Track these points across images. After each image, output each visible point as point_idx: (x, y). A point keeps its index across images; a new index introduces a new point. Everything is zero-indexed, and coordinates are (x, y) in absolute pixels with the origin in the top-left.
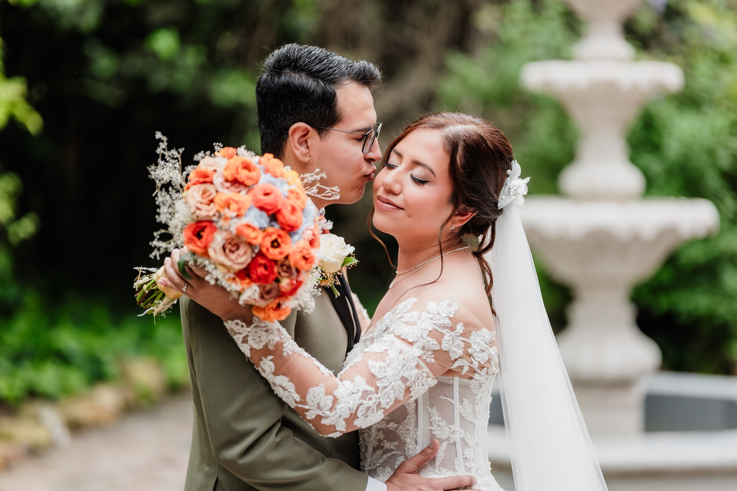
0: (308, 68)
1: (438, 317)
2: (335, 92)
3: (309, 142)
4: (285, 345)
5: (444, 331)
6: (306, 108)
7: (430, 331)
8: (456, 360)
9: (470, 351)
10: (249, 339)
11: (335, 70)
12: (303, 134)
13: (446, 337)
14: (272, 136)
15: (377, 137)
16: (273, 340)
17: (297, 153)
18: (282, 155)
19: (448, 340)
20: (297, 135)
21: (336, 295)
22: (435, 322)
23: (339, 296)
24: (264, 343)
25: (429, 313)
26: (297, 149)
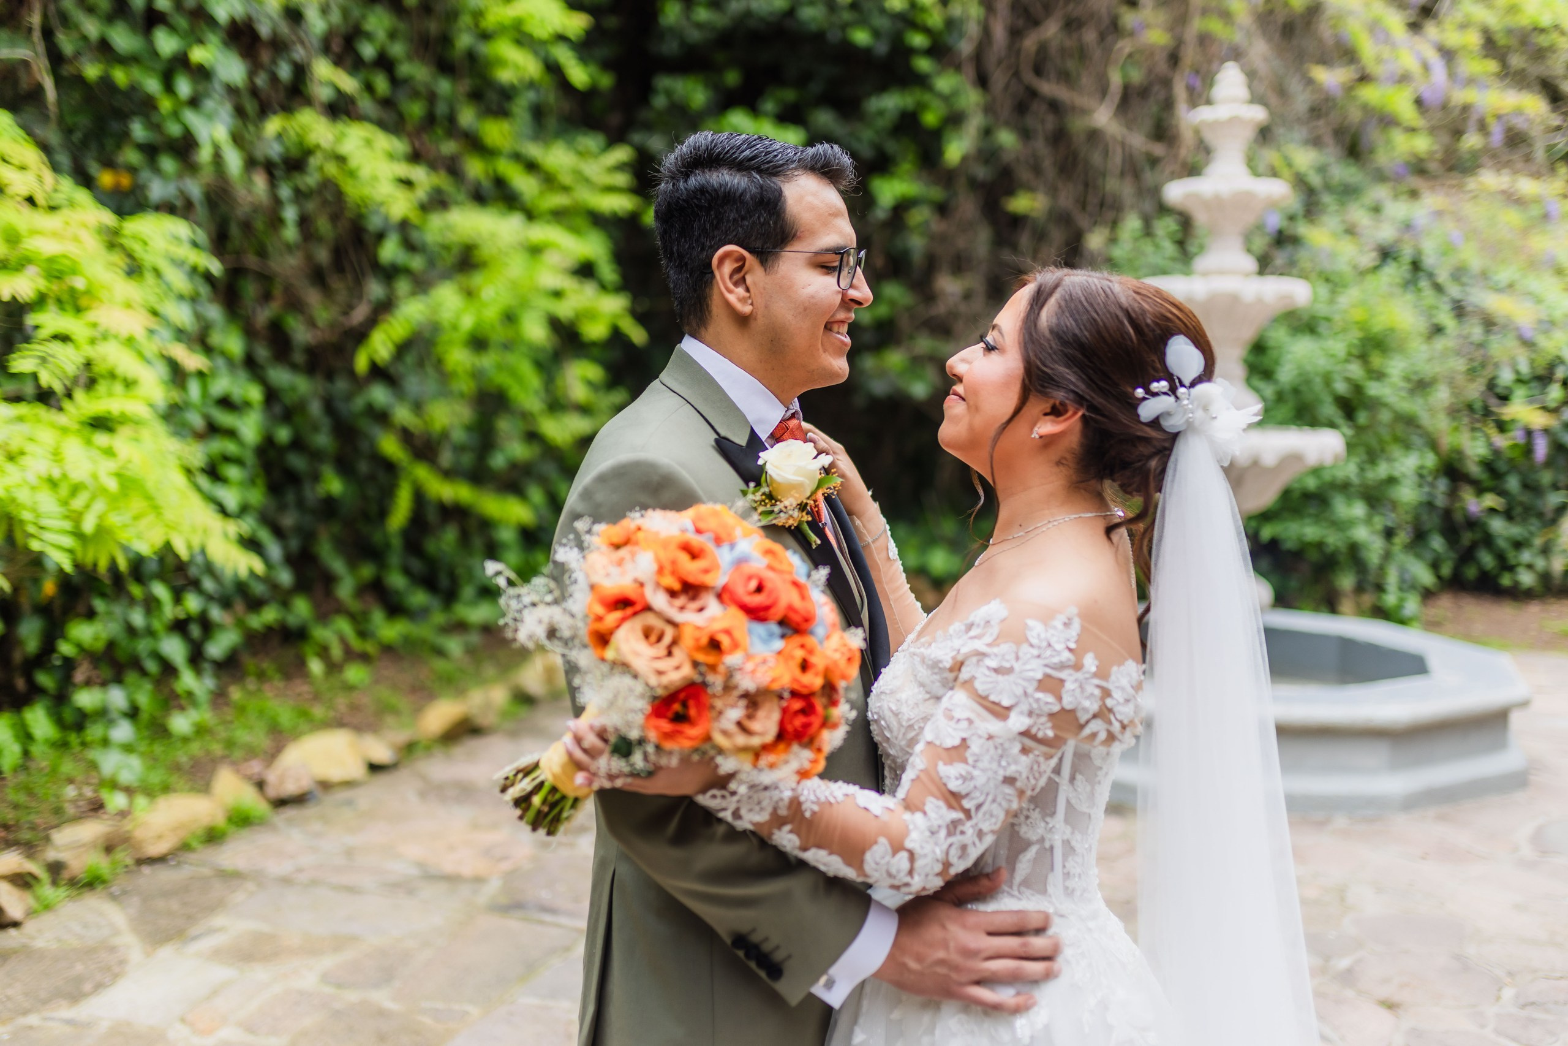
0: (731, 156)
1: (1049, 652)
2: (780, 188)
3: (749, 279)
4: (802, 799)
5: (1062, 675)
6: (735, 220)
7: (1040, 681)
8: (1087, 722)
9: (1109, 702)
10: (743, 812)
11: (776, 156)
12: (736, 265)
13: (1069, 685)
14: (688, 284)
15: (860, 266)
16: (782, 799)
17: (732, 298)
18: (707, 314)
19: (1073, 690)
20: (728, 268)
21: (814, 544)
22: (1046, 662)
23: (819, 545)
24: (769, 810)
25: (1032, 646)
26: (730, 291)
